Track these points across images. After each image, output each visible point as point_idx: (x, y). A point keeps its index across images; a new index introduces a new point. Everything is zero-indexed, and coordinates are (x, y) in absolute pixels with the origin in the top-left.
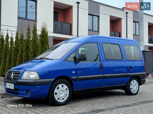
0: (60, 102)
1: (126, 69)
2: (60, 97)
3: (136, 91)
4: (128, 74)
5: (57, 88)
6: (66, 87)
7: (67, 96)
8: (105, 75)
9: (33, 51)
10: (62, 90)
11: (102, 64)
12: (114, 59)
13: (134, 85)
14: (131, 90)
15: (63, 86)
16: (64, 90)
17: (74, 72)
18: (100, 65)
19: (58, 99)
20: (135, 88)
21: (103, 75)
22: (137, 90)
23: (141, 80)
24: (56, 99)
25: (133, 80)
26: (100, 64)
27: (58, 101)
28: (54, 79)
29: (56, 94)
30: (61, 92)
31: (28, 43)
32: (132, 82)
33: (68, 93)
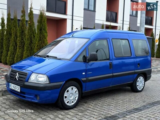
0: (70, 106)
1: (134, 66)
2: (69, 101)
3: (142, 88)
4: (136, 71)
5: (67, 92)
6: (76, 90)
7: (77, 99)
8: (114, 74)
9: (29, 37)
10: (72, 93)
12: (123, 56)
13: (141, 82)
14: (138, 87)
15: (72, 89)
16: (73, 93)
17: (84, 73)
18: (110, 64)
19: (68, 102)
20: (141, 85)
21: (112, 74)
22: (143, 86)
23: (147, 76)
24: (66, 102)
25: (140, 77)
26: (110, 62)
27: (68, 104)
28: (65, 82)
29: (66, 97)
30: (71, 95)
31: (23, 27)
32: (138, 79)
33: (78, 96)
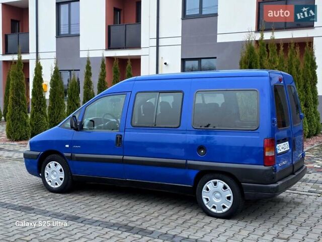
1: (183, 150)
5: (48, 167)
6: (60, 168)
8: (125, 157)
11: (121, 135)
14: (206, 202)
15: (56, 165)
17: (67, 146)
18: (117, 138)
26: (117, 135)
27: (50, 184)
28: (42, 152)
33: (63, 177)
